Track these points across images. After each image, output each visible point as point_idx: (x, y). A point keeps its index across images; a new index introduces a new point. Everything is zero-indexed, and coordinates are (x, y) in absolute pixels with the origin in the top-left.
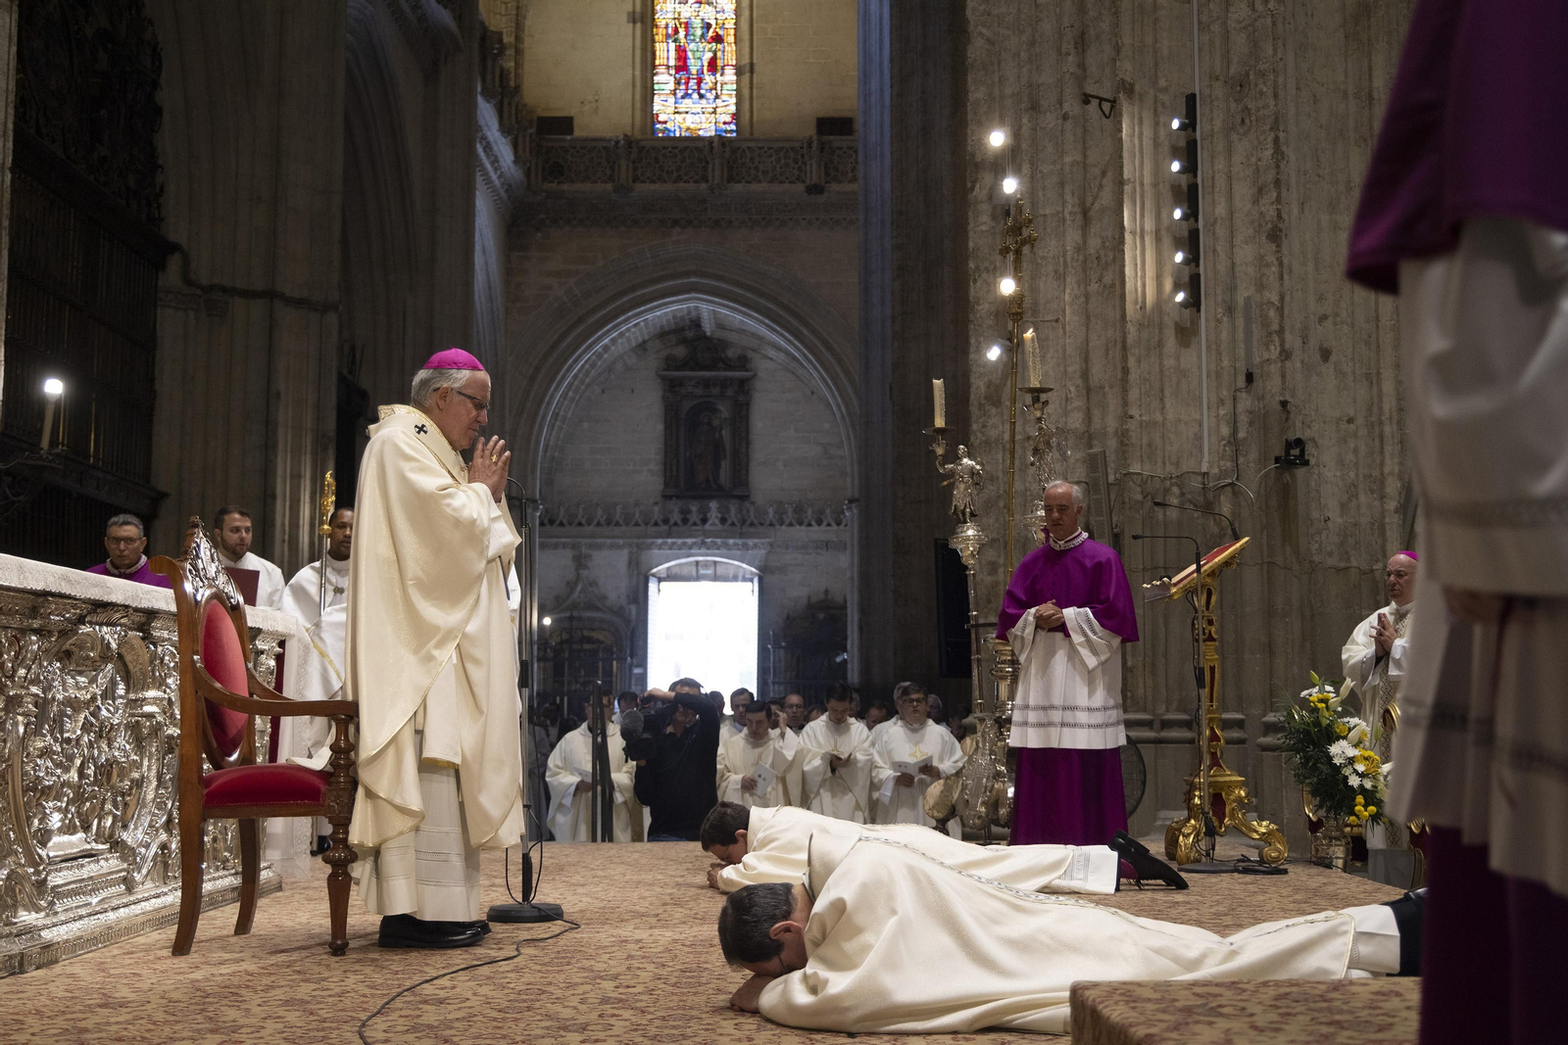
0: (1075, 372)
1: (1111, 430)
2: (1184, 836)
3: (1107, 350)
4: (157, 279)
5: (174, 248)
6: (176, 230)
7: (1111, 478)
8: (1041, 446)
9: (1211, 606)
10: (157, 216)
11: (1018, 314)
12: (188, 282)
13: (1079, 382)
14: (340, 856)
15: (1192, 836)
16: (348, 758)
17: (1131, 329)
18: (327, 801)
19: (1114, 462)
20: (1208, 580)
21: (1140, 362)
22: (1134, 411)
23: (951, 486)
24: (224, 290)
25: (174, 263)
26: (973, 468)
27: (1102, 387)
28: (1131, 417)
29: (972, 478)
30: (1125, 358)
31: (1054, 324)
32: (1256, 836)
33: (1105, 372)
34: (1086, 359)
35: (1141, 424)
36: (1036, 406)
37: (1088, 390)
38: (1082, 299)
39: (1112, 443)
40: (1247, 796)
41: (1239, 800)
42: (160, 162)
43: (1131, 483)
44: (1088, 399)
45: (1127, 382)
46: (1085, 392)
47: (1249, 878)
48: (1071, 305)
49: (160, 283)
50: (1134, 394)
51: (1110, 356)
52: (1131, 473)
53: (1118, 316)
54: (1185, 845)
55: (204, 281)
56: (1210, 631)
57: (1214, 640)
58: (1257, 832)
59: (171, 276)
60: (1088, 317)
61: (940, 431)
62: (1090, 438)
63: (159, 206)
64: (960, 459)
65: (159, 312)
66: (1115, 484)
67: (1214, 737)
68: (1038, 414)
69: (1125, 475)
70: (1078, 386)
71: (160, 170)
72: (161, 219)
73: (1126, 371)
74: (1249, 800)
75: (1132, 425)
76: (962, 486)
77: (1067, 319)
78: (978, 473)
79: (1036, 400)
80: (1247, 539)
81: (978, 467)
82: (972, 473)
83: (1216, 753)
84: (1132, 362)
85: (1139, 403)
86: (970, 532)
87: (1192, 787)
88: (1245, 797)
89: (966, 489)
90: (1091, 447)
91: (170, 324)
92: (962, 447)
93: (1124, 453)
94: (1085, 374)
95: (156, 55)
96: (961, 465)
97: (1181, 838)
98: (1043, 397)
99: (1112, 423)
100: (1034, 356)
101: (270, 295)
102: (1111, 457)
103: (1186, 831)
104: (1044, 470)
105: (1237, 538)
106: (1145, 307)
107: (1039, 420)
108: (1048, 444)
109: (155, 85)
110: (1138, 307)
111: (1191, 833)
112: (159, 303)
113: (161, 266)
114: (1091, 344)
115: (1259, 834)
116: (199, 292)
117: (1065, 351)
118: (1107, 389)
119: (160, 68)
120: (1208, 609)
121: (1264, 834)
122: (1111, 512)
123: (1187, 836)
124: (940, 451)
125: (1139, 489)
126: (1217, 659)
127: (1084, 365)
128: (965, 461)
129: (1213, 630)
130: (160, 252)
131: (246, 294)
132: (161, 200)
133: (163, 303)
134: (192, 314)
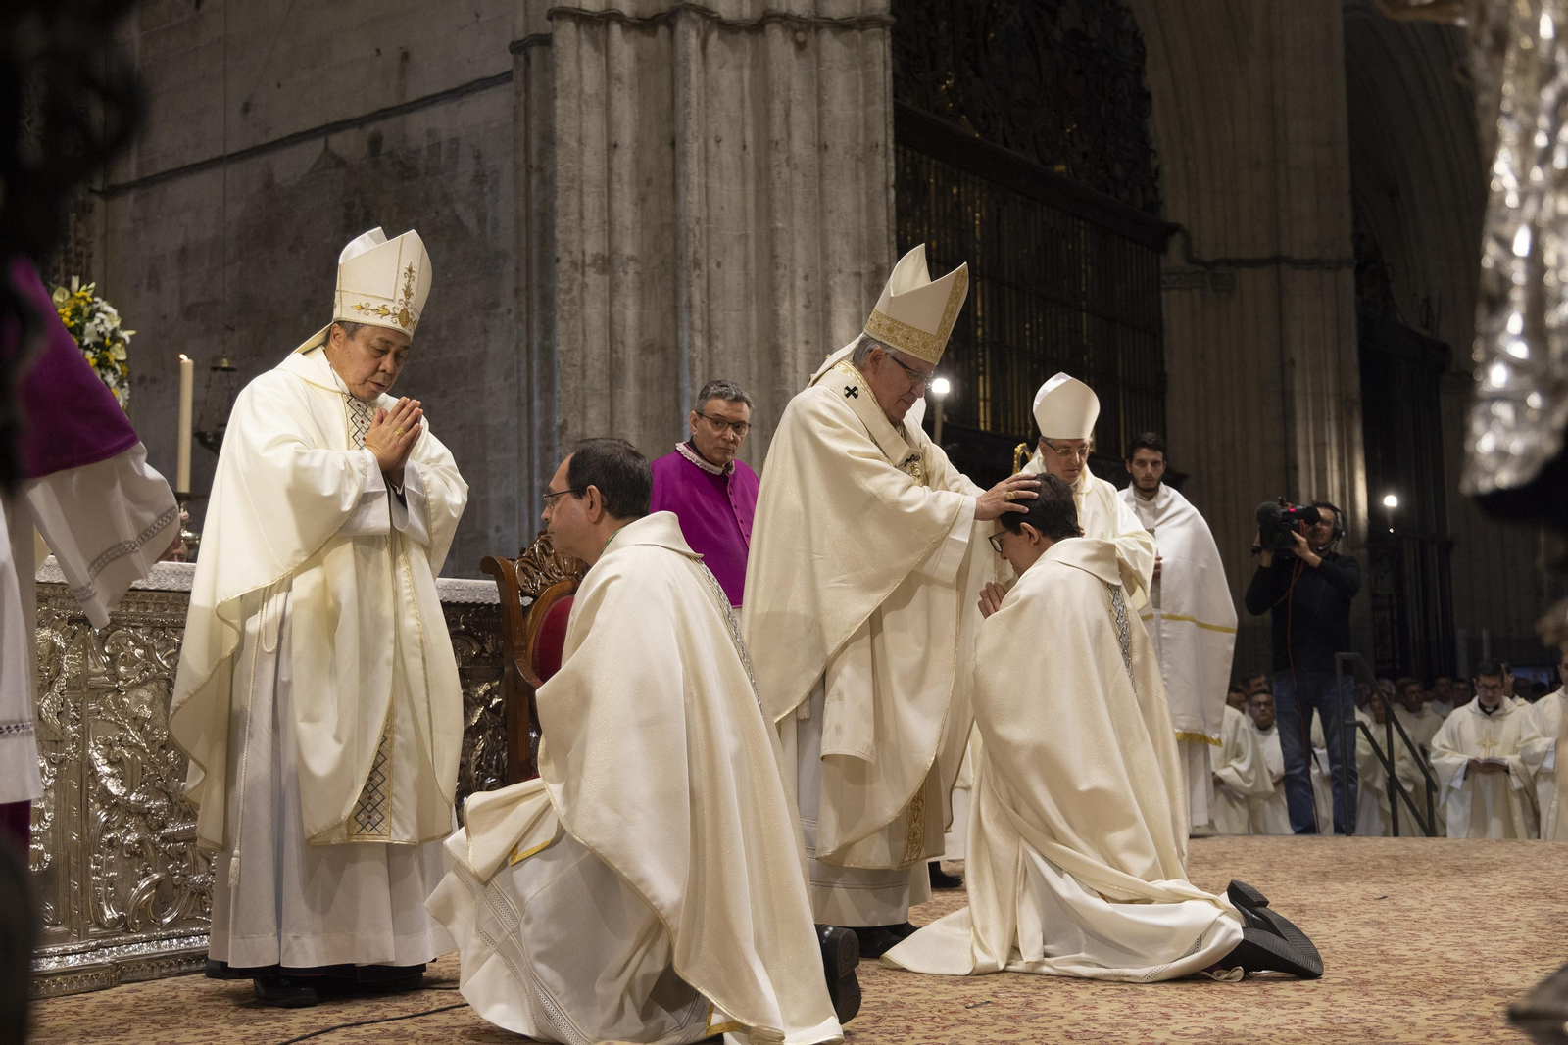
4: (1159, 263)
5: (1174, 229)
6: (1175, 210)
10: (1155, 201)
12: (1191, 261)
24: (1229, 263)
25: (1175, 244)
42: (1153, 146)
49: (1163, 266)
55: (1208, 257)
59: (1175, 255)
63: (1156, 190)
65: (1164, 295)
71: (1153, 154)
72: (1160, 203)
91: (1176, 307)
95: (1138, 42)
101: (1276, 260)
109: (1139, 72)
112: (1162, 286)
113: (1162, 249)
116: (1201, 269)
119: (1143, 54)
130: (1159, 235)
131: (1253, 264)
132: (1157, 184)
133: (1166, 286)
134: (1196, 291)
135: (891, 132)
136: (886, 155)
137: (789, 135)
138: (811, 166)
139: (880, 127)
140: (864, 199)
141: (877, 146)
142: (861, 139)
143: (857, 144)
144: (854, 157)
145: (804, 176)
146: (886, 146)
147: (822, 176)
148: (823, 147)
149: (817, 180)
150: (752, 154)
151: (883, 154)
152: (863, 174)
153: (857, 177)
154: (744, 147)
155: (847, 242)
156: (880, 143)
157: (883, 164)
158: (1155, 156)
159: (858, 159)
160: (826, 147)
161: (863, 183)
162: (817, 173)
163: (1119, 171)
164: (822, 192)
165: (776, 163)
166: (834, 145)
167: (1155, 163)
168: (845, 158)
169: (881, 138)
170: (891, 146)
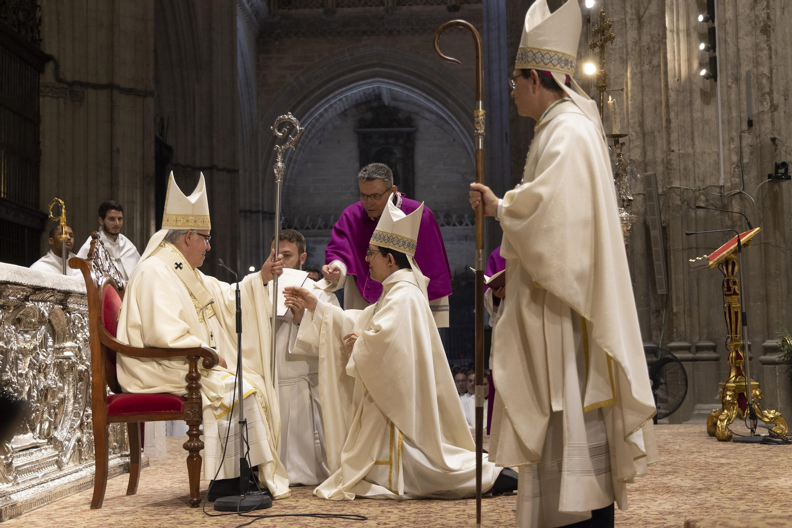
0: (635, 123)
1: (659, 160)
2: (721, 421)
3: (656, 109)
4: (39, 79)
5: (49, 58)
6: (50, 47)
7: (660, 191)
8: (620, 172)
9: (735, 273)
10: (37, 38)
11: (603, 87)
12: (59, 80)
13: (638, 129)
14: (194, 445)
15: (726, 421)
16: (197, 383)
17: (672, 94)
18: (186, 410)
19: (662, 180)
20: (733, 256)
21: (678, 115)
22: (674, 147)
24: (82, 84)
25: (50, 67)
27: (653, 132)
28: (673, 151)
30: (668, 113)
31: (621, 92)
32: (767, 420)
33: (655, 122)
34: (642, 114)
35: (679, 156)
36: (617, 146)
37: (644, 134)
38: (639, 75)
39: (660, 168)
40: (760, 395)
41: (756, 396)
42: (39, 3)
43: (674, 194)
44: (644, 140)
45: (670, 129)
46: (642, 136)
47: (765, 447)
48: (632, 79)
49: (41, 81)
50: (674, 136)
51: (658, 112)
52: (674, 187)
53: (663, 86)
54: (722, 426)
55: (69, 78)
56: (734, 289)
57: (737, 294)
58: (767, 417)
59: (48, 76)
60: (643, 87)
62: (646, 165)
63: (39, 32)
65: (41, 99)
66: (662, 195)
67: (738, 357)
68: (619, 151)
69: (670, 188)
70: (637, 132)
71: (38, 8)
72: (41, 40)
73: (668, 121)
74: (762, 397)
75: (673, 156)
77: (629, 89)
79: (617, 142)
80: (758, 228)
83: (740, 367)
84: (672, 115)
85: (677, 141)
87: (725, 389)
88: (759, 395)
90: (646, 171)
91: (48, 107)
93: (668, 174)
94: (642, 124)
97: (719, 422)
98: (621, 140)
99: (659, 155)
100: (615, 114)
101: (111, 87)
102: (660, 177)
103: (722, 417)
104: (623, 187)
105: (751, 228)
106: (681, 79)
107: (619, 155)
108: (625, 170)
110: (676, 79)
111: (725, 419)
112: (41, 94)
113: (41, 70)
114: (645, 105)
115: (769, 419)
116: (66, 86)
117: (627, 109)
118: (656, 133)
120: (732, 274)
121: (772, 418)
122: (660, 213)
123: (722, 421)
125: (679, 198)
126: (739, 307)
127: (641, 118)
129: (736, 287)
130: (40, 61)
131: (95, 87)
132: (40, 28)
133: (44, 94)
134: (61, 100)
158: (40, 10)
163: (21, 16)
167: (38, 14)
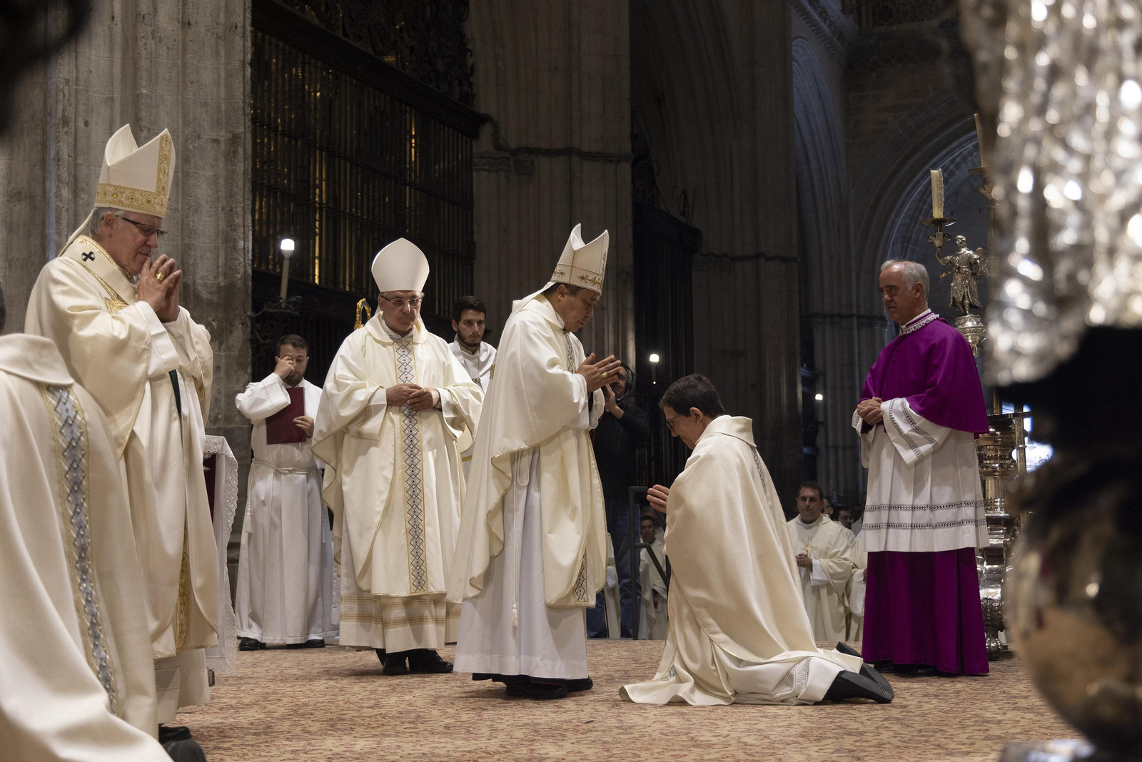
4: (471, 147)
5: (485, 119)
6: (486, 103)
10: (470, 94)
12: (498, 147)
23: (950, 279)
24: (530, 151)
25: (486, 131)
26: (970, 257)
29: (971, 269)
42: (470, 47)
49: (475, 150)
55: (513, 146)
59: (484, 143)
61: (939, 222)
63: (471, 85)
64: (959, 250)
65: (475, 175)
71: (469, 53)
72: (474, 96)
76: (959, 278)
78: (976, 263)
81: (975, 256)
82: (971, 264)
86: (969, 324)
89: (964, 280)
91: (484, 185)
92: (960, 237)
96: (958, 255)
101: (569, 152)
112: (474, 168)
113: (474, 135)
116: (507, 155)
124: (938, 243)
128: (965, 251)
130: (471, 123)
131: (550, 153)
132: (472, 79)
133: (477, 167)
134: (502, 173)
135: (249, 15)
136: (244, 36)
137: (156, 10)
138: (175, 41)
139: (239, 10)
140: (223, 74)
141: (236, 27)
142: (222, 19)
143: (218, 24)
144: (215, 36)
145: (168, 48)
146: (244, 27)
147: (184, 49)
148: (186, 24)
149: (181, 53)
150: (119, 25)
151: (241, 35)
152: (222, 52)
153: (217, 54)
154: (113, 18)
155: (206, 111)
156: (238, 25)
157: (241, 45)
158: (471, 55)
159: (218, 38)
160: (189, 24)
161: (223, 60)
162: (181, 47)
163: (440, 65)
164: (184, 65)
165: (143, 34)
166: (196, 23)
167: (470, 61)
168: (206, 35)
169: (240, 21)
170: (249, 28)
